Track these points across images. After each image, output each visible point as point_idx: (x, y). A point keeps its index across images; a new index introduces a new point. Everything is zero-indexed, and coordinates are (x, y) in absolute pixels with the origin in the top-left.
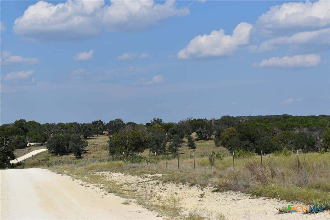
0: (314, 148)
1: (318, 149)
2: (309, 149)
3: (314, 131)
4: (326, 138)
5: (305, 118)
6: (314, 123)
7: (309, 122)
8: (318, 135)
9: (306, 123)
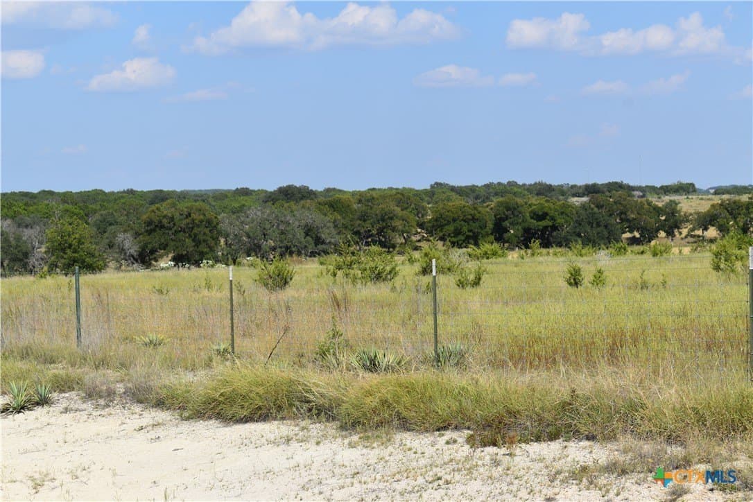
0: (25, 266)
1: (34, 267)
2: (15, 268)
3: (26, 227)
4: (53, 242)
5: (6, 197)
6: (26, 208)
7: (15, 205)
8: (36, 237)
9: (8, 209)
